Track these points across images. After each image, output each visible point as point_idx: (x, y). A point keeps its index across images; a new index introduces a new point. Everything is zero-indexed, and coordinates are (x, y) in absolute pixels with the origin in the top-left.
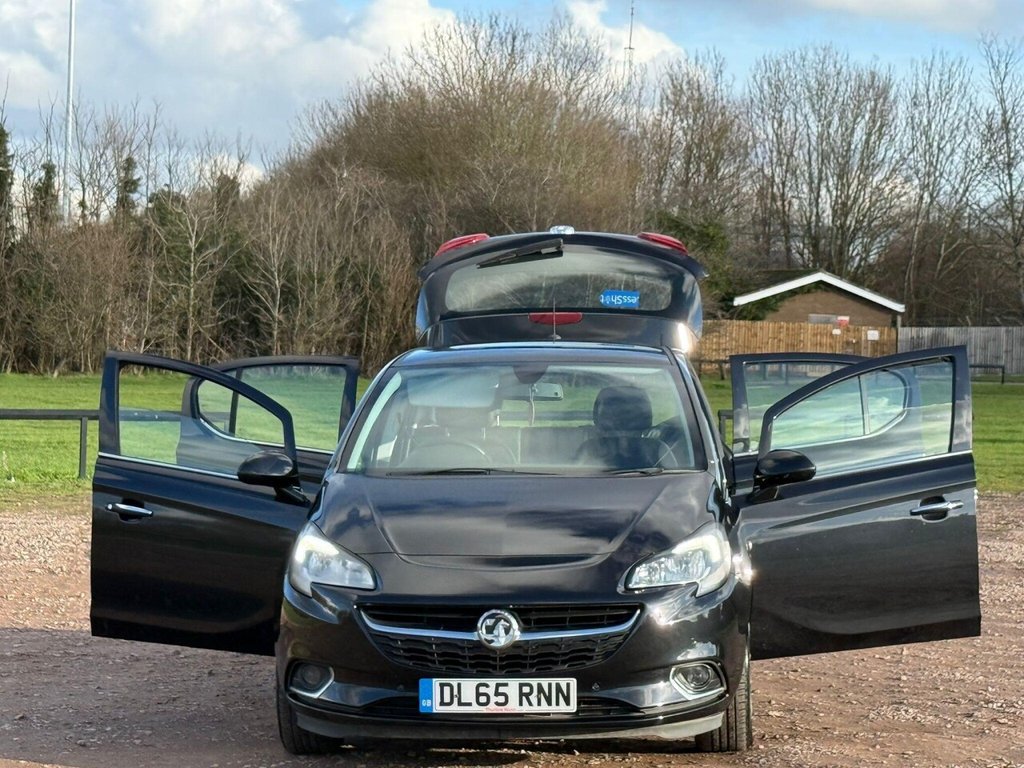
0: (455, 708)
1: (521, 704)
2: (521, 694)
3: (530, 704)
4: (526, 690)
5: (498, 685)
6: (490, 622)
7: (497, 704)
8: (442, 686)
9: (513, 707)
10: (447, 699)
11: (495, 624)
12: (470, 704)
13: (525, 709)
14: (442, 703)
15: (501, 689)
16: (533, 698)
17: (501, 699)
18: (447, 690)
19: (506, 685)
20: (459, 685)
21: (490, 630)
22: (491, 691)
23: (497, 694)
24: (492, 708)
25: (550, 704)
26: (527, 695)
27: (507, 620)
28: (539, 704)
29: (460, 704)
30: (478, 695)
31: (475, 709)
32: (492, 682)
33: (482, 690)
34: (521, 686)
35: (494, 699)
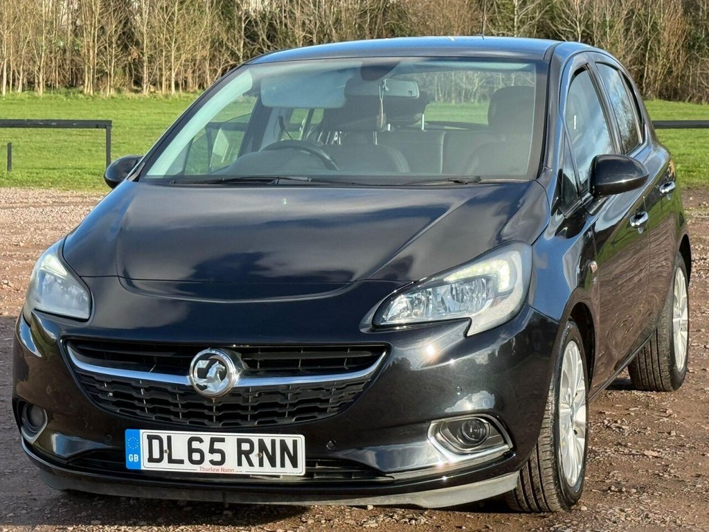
0: (164, 466)
1: (240, 464)
2: (240, 452)
3: (251, 464)
4: (246, 447)
5: (213, 441)
6: (203, 364)
7: (212, 462)
8: (150, 438)
9: (231, 466)
10: (156, 455)
11: (209, 366)
12: (181, 462)
13: (245, 469)
14: (151, 459)
15: (217, 445)
16: (254, 457)
17: (217, 457)
18: (156, 443)
19: (222, 440)
20: (169, 439)
21: (203, 373)
22: (205, 447)
23: (212, 451)
24: (206, 468)
25: (273, 464)
26: (247, 454)
27: (222, 363)
28: (261, 464)
29: (171, 461)
30: (191, 451)
31: (187, 467)
32: (206, 436)
33: (195, 445)
34: (240, 442)
35: (208, 457)
